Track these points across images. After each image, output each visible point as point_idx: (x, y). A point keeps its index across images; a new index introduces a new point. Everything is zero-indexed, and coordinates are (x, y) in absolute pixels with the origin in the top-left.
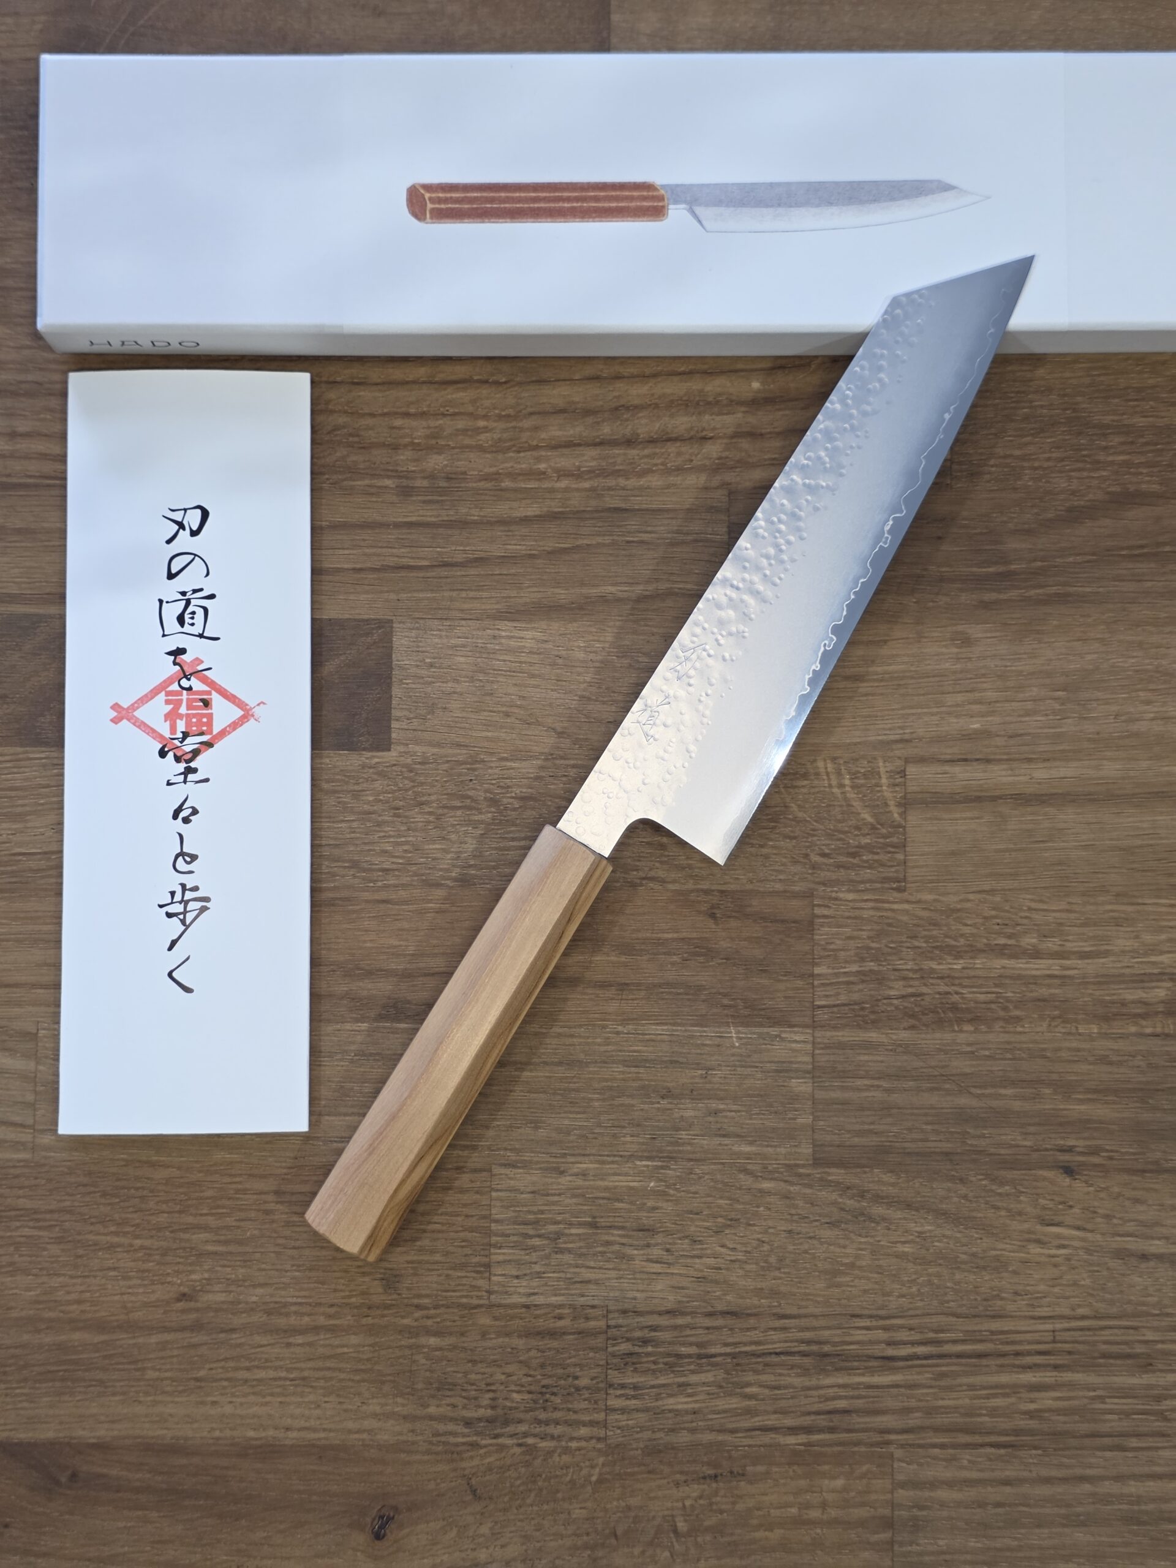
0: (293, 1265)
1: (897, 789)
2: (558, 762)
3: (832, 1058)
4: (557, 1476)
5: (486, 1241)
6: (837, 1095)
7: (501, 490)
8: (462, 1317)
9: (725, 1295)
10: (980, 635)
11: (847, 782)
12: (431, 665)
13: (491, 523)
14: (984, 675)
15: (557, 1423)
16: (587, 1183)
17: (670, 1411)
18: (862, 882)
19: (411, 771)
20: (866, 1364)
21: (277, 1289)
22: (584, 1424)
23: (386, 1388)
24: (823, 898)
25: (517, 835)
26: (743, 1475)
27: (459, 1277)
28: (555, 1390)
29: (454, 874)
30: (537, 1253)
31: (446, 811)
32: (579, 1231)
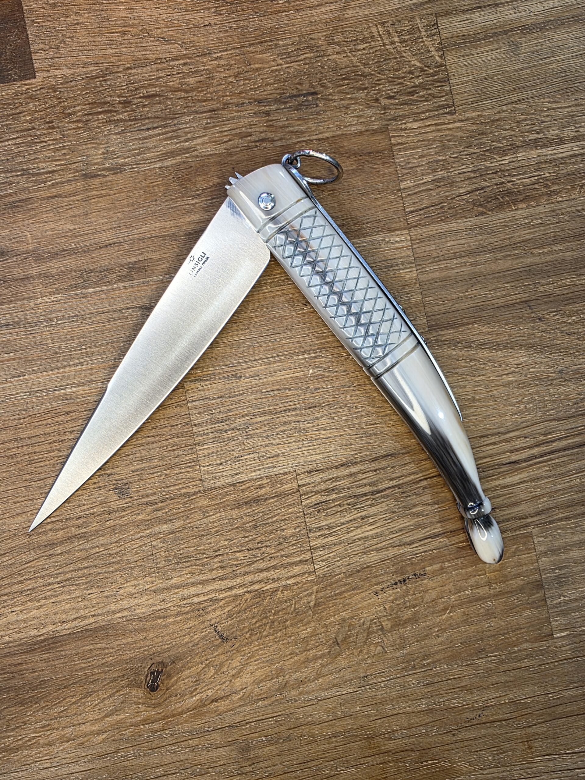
1: (434, 38)
2: (171, 63)
3: (428, 248)
4: (284, 609)
5: (191, 442)
6: (437, 275)
8: (185, 503)
11: (396, 39)
15: (274, 567)
16: (260, 381)
17: (360, 539)
18: (423, 112)
19: (56, 91)
22: (296, 564)
23: (135, 572)
24: (396, 130)
25: (150, 126)
26: (425, 574)
27: (176, 474)
28: (268, 543)
29: (107, 165)
30: (234, 442)
31: (90, 117)
32: (263, 419)
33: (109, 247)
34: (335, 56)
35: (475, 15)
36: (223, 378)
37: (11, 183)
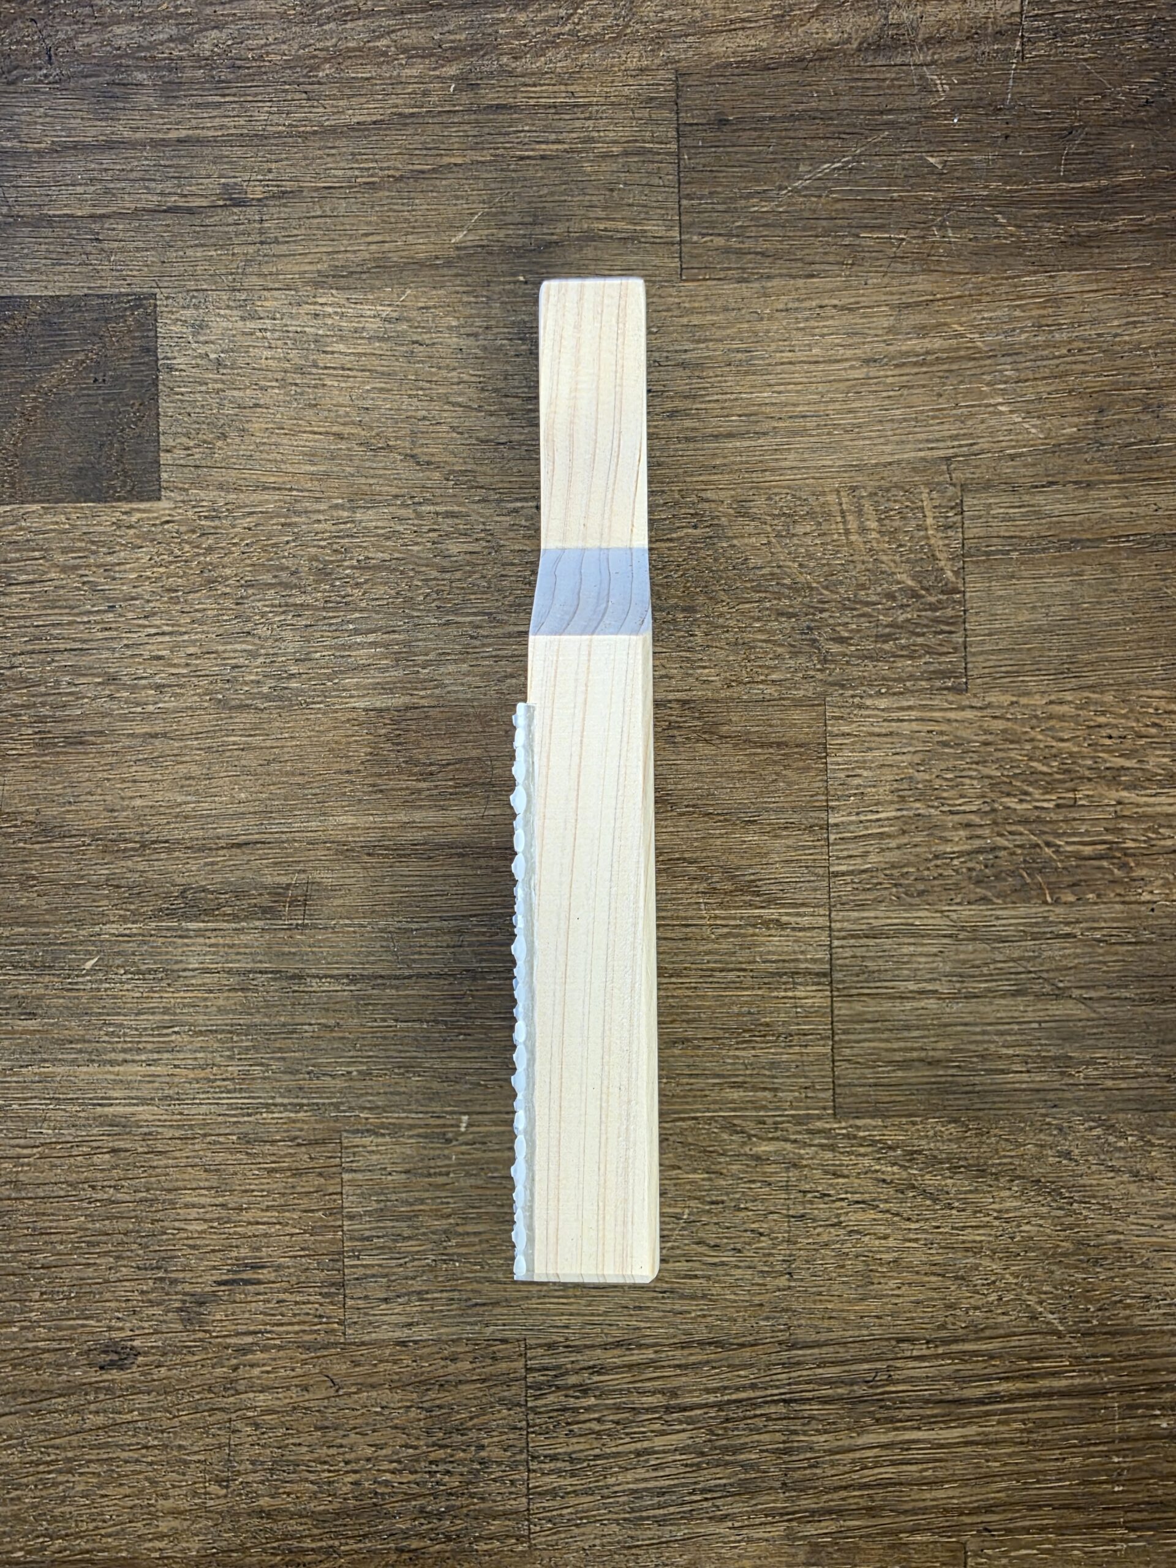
0: (42, 1294)
1: (950, 533)
2: (422, 509)
5: (337, 1247)
6: (868, 1007)
7: (319, 83)
8: (304, 1362)
9: (704, 1316)
10: (1074, 289)
11: (874, 525)
12: (219, 363)
13: (305, 136)
14: (1080, 350)
17: (628, 1492)
18: (900, 680)
19: (193, 531)
20: (921, 1411)
21: (22, 1328)
22: (497, 1516)
24: (840, 706)
25: (360, 625)
27: (296, 1303)
28: (449, 1467)
29: (265, 690)
30: (416, 1263)
31: (250, 591)
32: (480, 1228)
33: (244, 849)
34: (746, 541)
35: (1039, 499)
36: (419, 1136)
37: (78, 696)
